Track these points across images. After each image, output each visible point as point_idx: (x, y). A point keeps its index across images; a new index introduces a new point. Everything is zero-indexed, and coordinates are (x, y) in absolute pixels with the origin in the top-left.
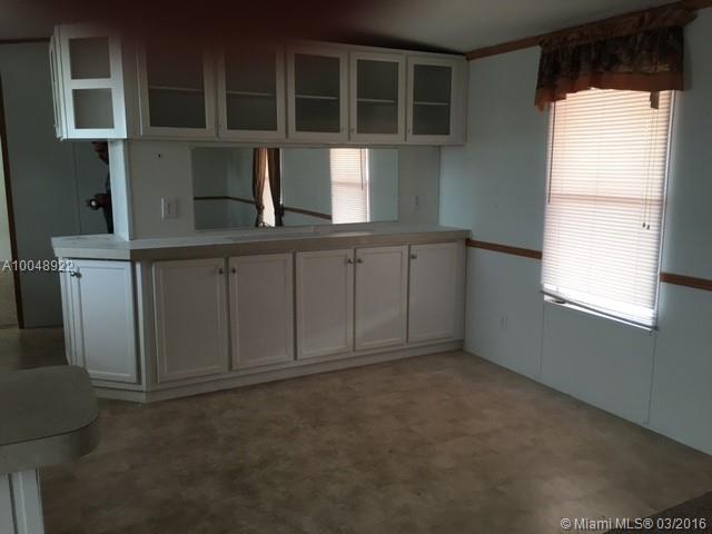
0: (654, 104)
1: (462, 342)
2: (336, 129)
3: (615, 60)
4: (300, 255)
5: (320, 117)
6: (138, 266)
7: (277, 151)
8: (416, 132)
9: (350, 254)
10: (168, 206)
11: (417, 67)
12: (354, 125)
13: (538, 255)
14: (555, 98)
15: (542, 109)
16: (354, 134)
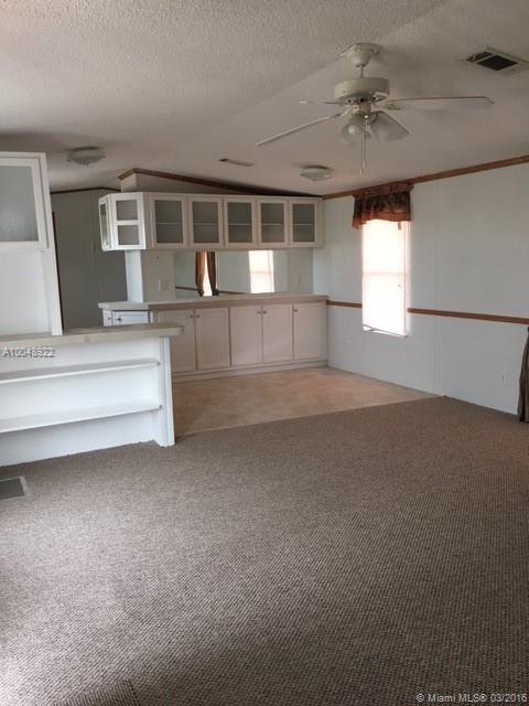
0: (399, 227)
1: (327, 361)
2: (251, 241)
3: (383, 206)
4: (232, 309)
5: (241, 233)
6: (151, 314)
7: (213, 254)
8: (295, 240)
9: (259, 309)
10: (162, 284)
11: (294, 206)
12: (260, 239)
13: (360, 306)
14: (362, 224)
15: (357, 228)
16: (260, 244)
